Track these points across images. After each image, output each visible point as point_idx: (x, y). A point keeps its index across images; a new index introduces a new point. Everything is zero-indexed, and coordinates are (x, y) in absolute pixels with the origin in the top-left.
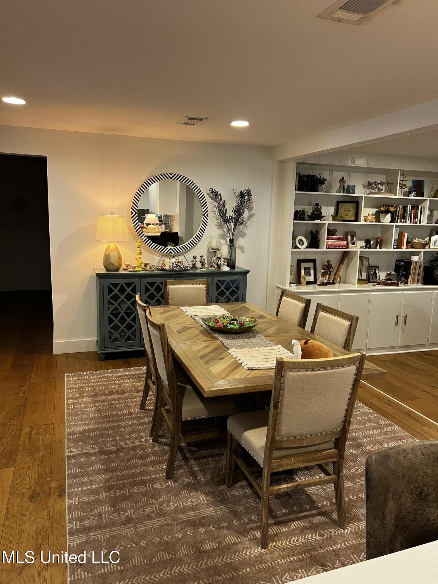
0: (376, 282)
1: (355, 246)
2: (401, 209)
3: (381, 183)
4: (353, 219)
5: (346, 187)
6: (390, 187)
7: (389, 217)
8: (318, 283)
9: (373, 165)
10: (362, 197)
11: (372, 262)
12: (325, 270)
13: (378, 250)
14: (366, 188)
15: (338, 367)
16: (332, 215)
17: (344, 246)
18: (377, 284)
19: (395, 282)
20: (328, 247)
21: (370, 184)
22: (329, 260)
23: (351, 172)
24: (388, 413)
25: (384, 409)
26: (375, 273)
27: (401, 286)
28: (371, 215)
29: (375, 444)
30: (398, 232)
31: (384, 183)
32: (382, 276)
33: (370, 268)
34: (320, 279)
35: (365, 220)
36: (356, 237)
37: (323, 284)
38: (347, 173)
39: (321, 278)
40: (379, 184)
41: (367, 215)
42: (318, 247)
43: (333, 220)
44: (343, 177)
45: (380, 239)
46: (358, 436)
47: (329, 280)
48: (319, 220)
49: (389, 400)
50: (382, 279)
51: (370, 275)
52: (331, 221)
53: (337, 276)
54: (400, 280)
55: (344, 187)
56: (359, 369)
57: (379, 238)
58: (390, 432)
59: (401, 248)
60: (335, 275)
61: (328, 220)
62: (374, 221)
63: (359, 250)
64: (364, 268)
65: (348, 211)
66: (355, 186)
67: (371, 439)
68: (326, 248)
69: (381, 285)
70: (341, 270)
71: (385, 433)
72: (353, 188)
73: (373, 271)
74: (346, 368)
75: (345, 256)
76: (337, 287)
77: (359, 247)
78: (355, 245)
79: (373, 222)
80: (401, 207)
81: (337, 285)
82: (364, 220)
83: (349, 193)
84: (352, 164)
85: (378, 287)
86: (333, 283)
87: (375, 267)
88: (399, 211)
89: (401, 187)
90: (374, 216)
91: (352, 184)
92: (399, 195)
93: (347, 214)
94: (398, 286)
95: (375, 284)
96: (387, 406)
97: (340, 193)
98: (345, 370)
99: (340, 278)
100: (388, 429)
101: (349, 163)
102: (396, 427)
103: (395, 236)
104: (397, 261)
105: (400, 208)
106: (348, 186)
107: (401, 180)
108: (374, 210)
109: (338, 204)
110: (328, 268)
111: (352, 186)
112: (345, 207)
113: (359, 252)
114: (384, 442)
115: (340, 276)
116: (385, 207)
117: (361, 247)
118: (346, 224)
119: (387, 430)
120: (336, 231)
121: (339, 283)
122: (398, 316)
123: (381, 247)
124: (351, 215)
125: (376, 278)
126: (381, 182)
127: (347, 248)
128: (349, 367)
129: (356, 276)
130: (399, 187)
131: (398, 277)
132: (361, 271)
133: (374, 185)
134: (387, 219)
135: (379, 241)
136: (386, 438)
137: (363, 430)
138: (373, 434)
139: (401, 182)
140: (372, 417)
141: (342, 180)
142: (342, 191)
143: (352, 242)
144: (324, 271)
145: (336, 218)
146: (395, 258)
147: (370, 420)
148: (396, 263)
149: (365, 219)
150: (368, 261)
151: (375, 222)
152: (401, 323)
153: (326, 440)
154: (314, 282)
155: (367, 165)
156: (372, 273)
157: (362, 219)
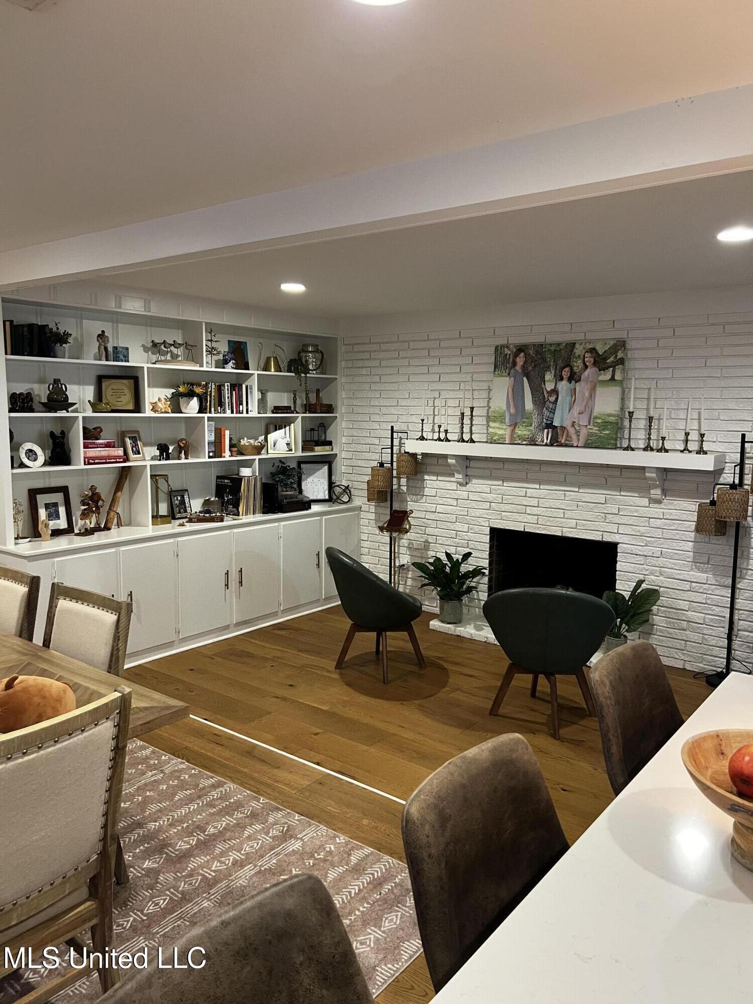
0: (186, 517)
1: (141, 458)
2: (213, 390)
3: (175, 344)
4: (131, 407)
5: (110, 349)
6: (192, 352)
7: (194, 403)
8: (76, 531)
9: (156, 311)
10: (143, 367)
11: (176, 485)
12: (88, 504)
13: (183, 461)
14: (150, 353)
15: (70, 735)
16: (89, 401)
17: (119, 457)
18: (187, 522)
19: (218, 514)
20: (88, 461)
21: (156, 345)
22: (93, 486)
23: (117, 322)
24: (214, 761)
25: (209, 754)
26: (183, 502)
27: (229, 521)
28: (163, 400)
29: (192, 832)
30: (214, 429)
31: (179, 344)
32: (196, 505)
33: (174, 494)
34: (79, 524)
35: (154, 410)
36: (140, 440)
37: (88, 532)
38: (111, 324)
39: (80, 521)
40: (171, 345)
41: (156, 400)
42: (68, 463)
43: (94, 411)
44: (103, 332)
45: (184, 442)
46: (160, 827)
47: (98, 523)
48: (65, 411)
49: (217, 734)
50: (196, 512)
51: (174, 506)
52: (89, 413)
53: (112, 514)
54: (227, 510)
55: (106, 349)
56: (121, 724)
57: (181, 440)
58: (220, 798)
59: (221, 457)
60: (108, 513)
61: (84, 411)
62: (170, 411)
63: (148, 463)
64: (162, 496)
65: (121, 393)
66: (127, 349)
67: (185, 825)
68: (85, 464)
69: (195, 522)
70: (120, 502)
71: (211, 805)
72: (124, 351)
73: (179, 499)
74: (90, 732)
75: (125, 476)
76: (115, 535)
77: (148, 457)
78: (141, 455)
79: (168, 413)
80: (213, 386)
81: (114, 531)
82: (152, 410)
83: (119, 361)
84: (116, 307)
85: (190, 526)
86: (107, 528)
87: (182, 492)
88: (211, 394)
89: (211, 351)
90: (169, 403)
91: (122, 344)
92: (208, 365)
93: (119, 400)
94: (222, 521)
95: (184, 520)
96: (213, 745)
97: (100, 360)
98: (90, 736)
99: (119, 518)
100: (215, 794)
101: (112, 306)
102: (230, 786)
103: (209, 436)
104: (218, 477)
105: (213, 388)
106: (115, 348)
107: (209, 340)
108: (169, 392)
109: (100, 380)
110: (92, 501)
111: (123, 348)
112: (114, 387)
113: (148, 468)
114: (207, 823)
115: (118, 513)
116: (186, 386)
117: (153, 459)
118: (120, 418)
119: (213, 796)
120: (101, 431)
121: (118, 527)
122: (227, 573)
123: (188, 456)
124: (127, 401)
125: (186, 511)
126: (174, 341)
127: (124, 461)
128: (98, 728)
129: (148, 513)
130: (207, 351)
131: (223, 506)
132: (156, 502)
133: (162, 347)
134: (192, 407)
135: (182, 445)
136: (213, 814)
137: (170, 811)
138: (190, 812)
139: (209, 344)
140: (187, 777)
141: (102, 336)
142: (104, 358)
143: (134, 449)
144: (86, 507)
145: (99, 407)
146: (214, 473)
147: (182, 786)
148: (217, 482)
149: (153, 407)
150: (167, 482)
151: (173, 412)
152: (234, 583)
153: (67, 892)
154: (69, 530)
155: (145, 310)
156: (177, 502)
157: (148, 407)
